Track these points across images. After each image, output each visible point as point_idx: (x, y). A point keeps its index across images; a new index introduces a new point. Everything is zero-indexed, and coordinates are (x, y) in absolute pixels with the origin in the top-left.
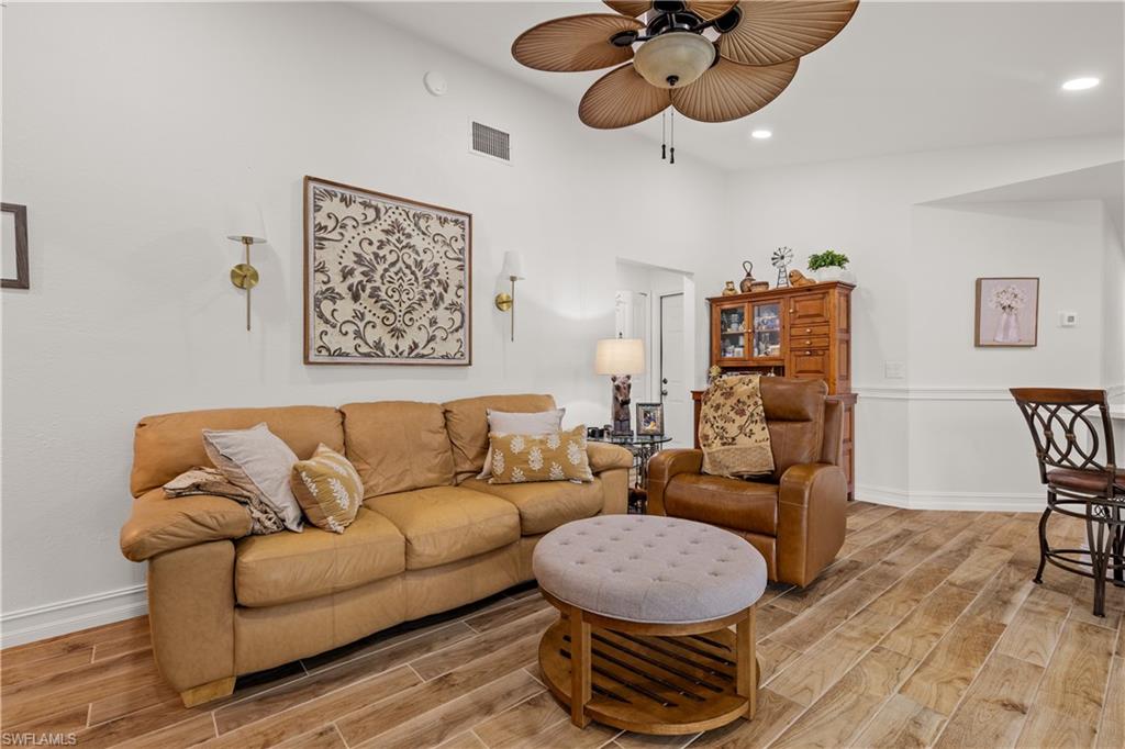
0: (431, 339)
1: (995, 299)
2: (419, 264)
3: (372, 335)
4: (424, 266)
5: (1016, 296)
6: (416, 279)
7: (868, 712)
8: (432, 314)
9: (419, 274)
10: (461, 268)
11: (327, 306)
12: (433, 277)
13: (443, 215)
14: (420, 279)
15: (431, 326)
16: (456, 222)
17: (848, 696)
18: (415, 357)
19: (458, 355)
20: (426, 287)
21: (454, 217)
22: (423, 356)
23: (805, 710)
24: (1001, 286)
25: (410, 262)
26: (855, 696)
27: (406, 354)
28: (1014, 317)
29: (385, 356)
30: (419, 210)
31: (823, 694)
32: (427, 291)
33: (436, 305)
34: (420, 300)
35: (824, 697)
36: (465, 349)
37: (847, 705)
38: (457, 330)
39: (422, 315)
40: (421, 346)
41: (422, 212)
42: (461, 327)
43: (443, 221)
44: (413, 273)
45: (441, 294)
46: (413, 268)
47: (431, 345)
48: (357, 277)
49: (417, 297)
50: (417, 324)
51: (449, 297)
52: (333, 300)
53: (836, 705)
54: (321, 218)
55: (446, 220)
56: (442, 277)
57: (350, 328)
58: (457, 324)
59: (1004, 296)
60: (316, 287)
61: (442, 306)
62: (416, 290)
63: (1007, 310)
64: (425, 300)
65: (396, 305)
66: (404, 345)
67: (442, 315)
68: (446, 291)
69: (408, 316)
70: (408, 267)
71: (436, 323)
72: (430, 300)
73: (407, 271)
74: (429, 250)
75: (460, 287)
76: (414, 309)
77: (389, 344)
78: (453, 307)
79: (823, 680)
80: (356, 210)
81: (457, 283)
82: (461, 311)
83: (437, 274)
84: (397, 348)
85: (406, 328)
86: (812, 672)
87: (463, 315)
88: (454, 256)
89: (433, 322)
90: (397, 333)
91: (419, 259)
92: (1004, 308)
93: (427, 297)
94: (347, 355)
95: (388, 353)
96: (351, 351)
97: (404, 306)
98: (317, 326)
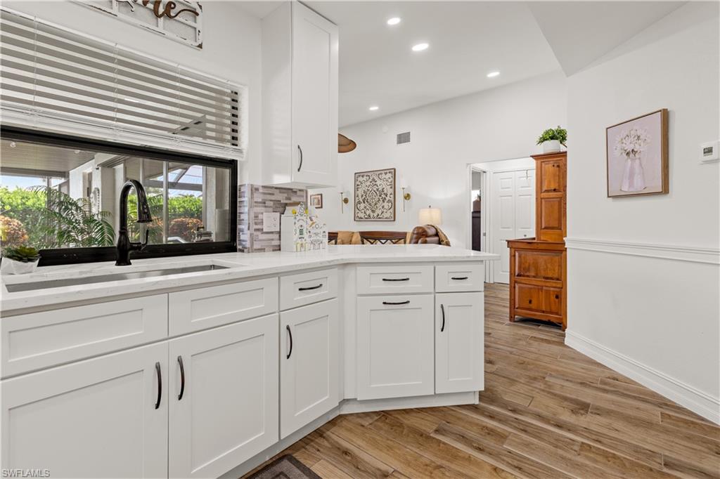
0: (383, 212)
1: (619, 146)
2: (377, 190)
3: (368, 213)
4: (379, 190)
5: (639, 137)
8: (383, 204)
10: (391, 188)
11: (359, 205)
12: (382, 193)
13: (385, 171)
14: (378, 194)
18: (378, 219)
19: (390, 218)
20: (380, 196)
21: (389, 171)
22: (380, 218)
24: (624, 130)
25: (375, 189)
27: (376, 218)
28: (637, 161)
29: (370, 218)
30: (379, 172)
32: (380, 198)
33: (383, 201)
34: (378, 200)
36: (392, 216)
38: (390, 209)
39: (379, 205)
40: (380, 215)
41: (379, 173)
43: (386, 173)
44: (376, 193)
45: (385, 198)
47: (383, 214)
48: (364, 197)
50: (378, 208)
51: (387, 198)
52: (359, 203)
54: (358, 183)
56: (385, 192)
57: (363, 211)
58: (390, 207)
59: (627, 141)
60: (357, 200)
61: (386, 201)
62: (377, 198)
63: (632, 155)
65: (371, 203)
66: (375, 215)
67: (386, 204)
68: (386, 196)
69: (375, 206)
70: (374, 191)
72: (381, 200)
74: (383, 184)
75: (391, 194)
76: (377, 204)
77: (372, 215)
78: (389, 201)
80: (365, 178)
82: (391, 202)
83: (383, 191)
85: (375, 210)
88: (389, 184)
89: (383, 207)
90: (373, 211)
91: (378, 188)
92: (628, 154)
94: (362, 218)
97: (374, 203)
98: (357, 211)
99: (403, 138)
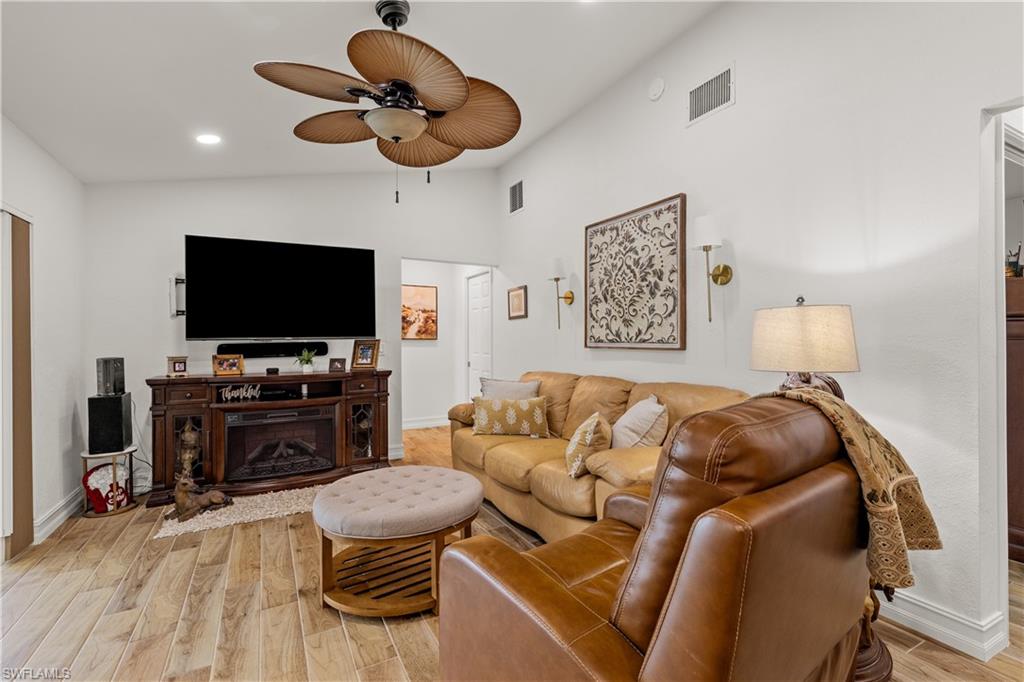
0: (650, 325)
2: (636, 263)
3: (614, 326)
4: (641, 262)
6: (635, 275)
7: (266, 667)
8: (652, 302)
9: (637, 271)
10: (673, 252)
11: (594, 308)
12: (649, 270)
13: (657, 208)
14: (638, 274)
15: (650, 314)
16: (669, 209)
17: (289, 666)
18: (640, 343)
19: (671, 340)
20: (642, 281)
21: (666, 205)
22: (644, 341)
23: (304, 634)
25: (630, 262)
26: (284, 669)
27: (633, 339)
29: (621, 342)
30: (641, 214)
31: (306, 653)
32: (644, 284)
33: (652, 294)
34: (638, 292)
35: (303, 651)
36: (677, 334)
37: (284, 660)
38: (670, 315)
39: (642, 305)
40: (644, 332)
41: (643, 215)
42: (673, 311)
43: (658, 214)
44: (632, 271)
45: (656, 283)
46: (633, 267)
47: (651, 330)
48: (606, 284)
49: (636, 290)
50: (640, 314)
51: (664, 285)
52: (596, 303)
53: (290, 652)
54: (592, 251)
55: (660, 212)
56: (657, 266)
57: (604, 322)
58: (670, 309)
60: (591, 297)
61: (658, 294)
62: (635, 286)
64: (642, 291)
65: (622, 300)
66: (633, 333)
67: (659, 302)
68: (660, 279)
69: (632, 308)
70: (629, 267)
71: (653, 310)
72: (646, 290)
73: (628, 271)
74: (650, 245)
75: (672, 272)
76: (635, 301)
77: (624, 331)
78: (668, 292)
79: (317, 662)
80: (607, 237)
81: (670, 268)
82: (673, 294)
83: (652, 266)
84: (628, 335)
85: (632, 318)
86: (331, 661)
87: (675, 298)
88: (668, 242)
89: (652, 310)
90: (627, 323)
91: (637, 257)
93: (645, 289)
94: (602, 341)
95: (623, 340)
96: (603, 338)
97: (628, 300)
98: (590, 322)
99: (710, 96)
